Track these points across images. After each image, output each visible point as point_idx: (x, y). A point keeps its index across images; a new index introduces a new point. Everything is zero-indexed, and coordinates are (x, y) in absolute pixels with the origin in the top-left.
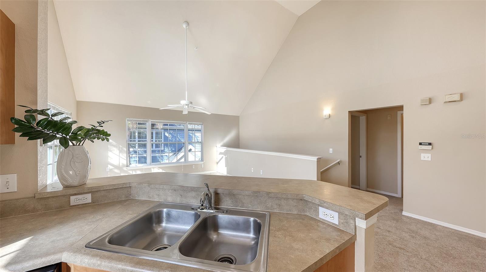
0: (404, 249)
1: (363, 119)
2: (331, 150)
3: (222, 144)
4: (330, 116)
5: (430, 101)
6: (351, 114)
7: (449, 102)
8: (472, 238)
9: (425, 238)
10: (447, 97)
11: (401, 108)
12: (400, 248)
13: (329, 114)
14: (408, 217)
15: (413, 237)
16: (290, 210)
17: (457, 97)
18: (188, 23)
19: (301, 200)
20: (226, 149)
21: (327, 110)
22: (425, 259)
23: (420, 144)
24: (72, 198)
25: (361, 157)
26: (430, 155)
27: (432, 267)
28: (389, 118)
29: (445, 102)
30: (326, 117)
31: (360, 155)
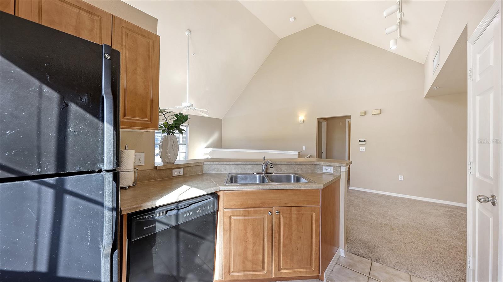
0: (352, 204)
1: (324, 124)
2: (304, 147)
3: (206, 145)
4: (303, 121)
5: (365, 113)
6: (318, 120)
7: (375, 114)
8: (384, 196)
9: (362, 198)
10: (374, 111)
11: (349, 117)
12: (350, 204)
13: (303, 120)
14: (352, 190)
15: (356, 199)
16: (307, 171)
17: (378, 112)
18: (190, 31)
19: (313, 164)
20: (212, 150)
21: (302, 117)
22: (363, 207)
23: (360, 141)
24: (174, 171)
25: (322, 153)
26: (364, 148)
27: (366, 210)
28: (341, 124)
29: (373, 114)
30: (301, 122)
31: (322, 151)
